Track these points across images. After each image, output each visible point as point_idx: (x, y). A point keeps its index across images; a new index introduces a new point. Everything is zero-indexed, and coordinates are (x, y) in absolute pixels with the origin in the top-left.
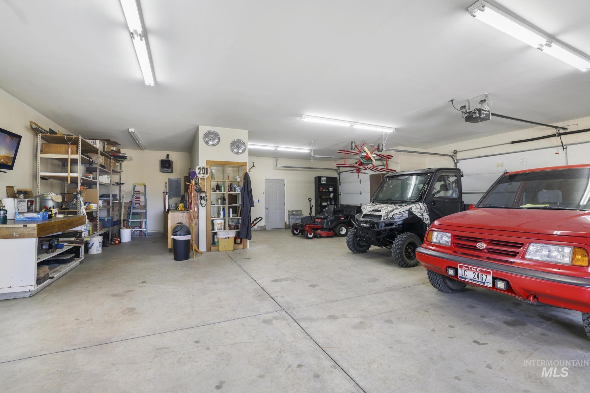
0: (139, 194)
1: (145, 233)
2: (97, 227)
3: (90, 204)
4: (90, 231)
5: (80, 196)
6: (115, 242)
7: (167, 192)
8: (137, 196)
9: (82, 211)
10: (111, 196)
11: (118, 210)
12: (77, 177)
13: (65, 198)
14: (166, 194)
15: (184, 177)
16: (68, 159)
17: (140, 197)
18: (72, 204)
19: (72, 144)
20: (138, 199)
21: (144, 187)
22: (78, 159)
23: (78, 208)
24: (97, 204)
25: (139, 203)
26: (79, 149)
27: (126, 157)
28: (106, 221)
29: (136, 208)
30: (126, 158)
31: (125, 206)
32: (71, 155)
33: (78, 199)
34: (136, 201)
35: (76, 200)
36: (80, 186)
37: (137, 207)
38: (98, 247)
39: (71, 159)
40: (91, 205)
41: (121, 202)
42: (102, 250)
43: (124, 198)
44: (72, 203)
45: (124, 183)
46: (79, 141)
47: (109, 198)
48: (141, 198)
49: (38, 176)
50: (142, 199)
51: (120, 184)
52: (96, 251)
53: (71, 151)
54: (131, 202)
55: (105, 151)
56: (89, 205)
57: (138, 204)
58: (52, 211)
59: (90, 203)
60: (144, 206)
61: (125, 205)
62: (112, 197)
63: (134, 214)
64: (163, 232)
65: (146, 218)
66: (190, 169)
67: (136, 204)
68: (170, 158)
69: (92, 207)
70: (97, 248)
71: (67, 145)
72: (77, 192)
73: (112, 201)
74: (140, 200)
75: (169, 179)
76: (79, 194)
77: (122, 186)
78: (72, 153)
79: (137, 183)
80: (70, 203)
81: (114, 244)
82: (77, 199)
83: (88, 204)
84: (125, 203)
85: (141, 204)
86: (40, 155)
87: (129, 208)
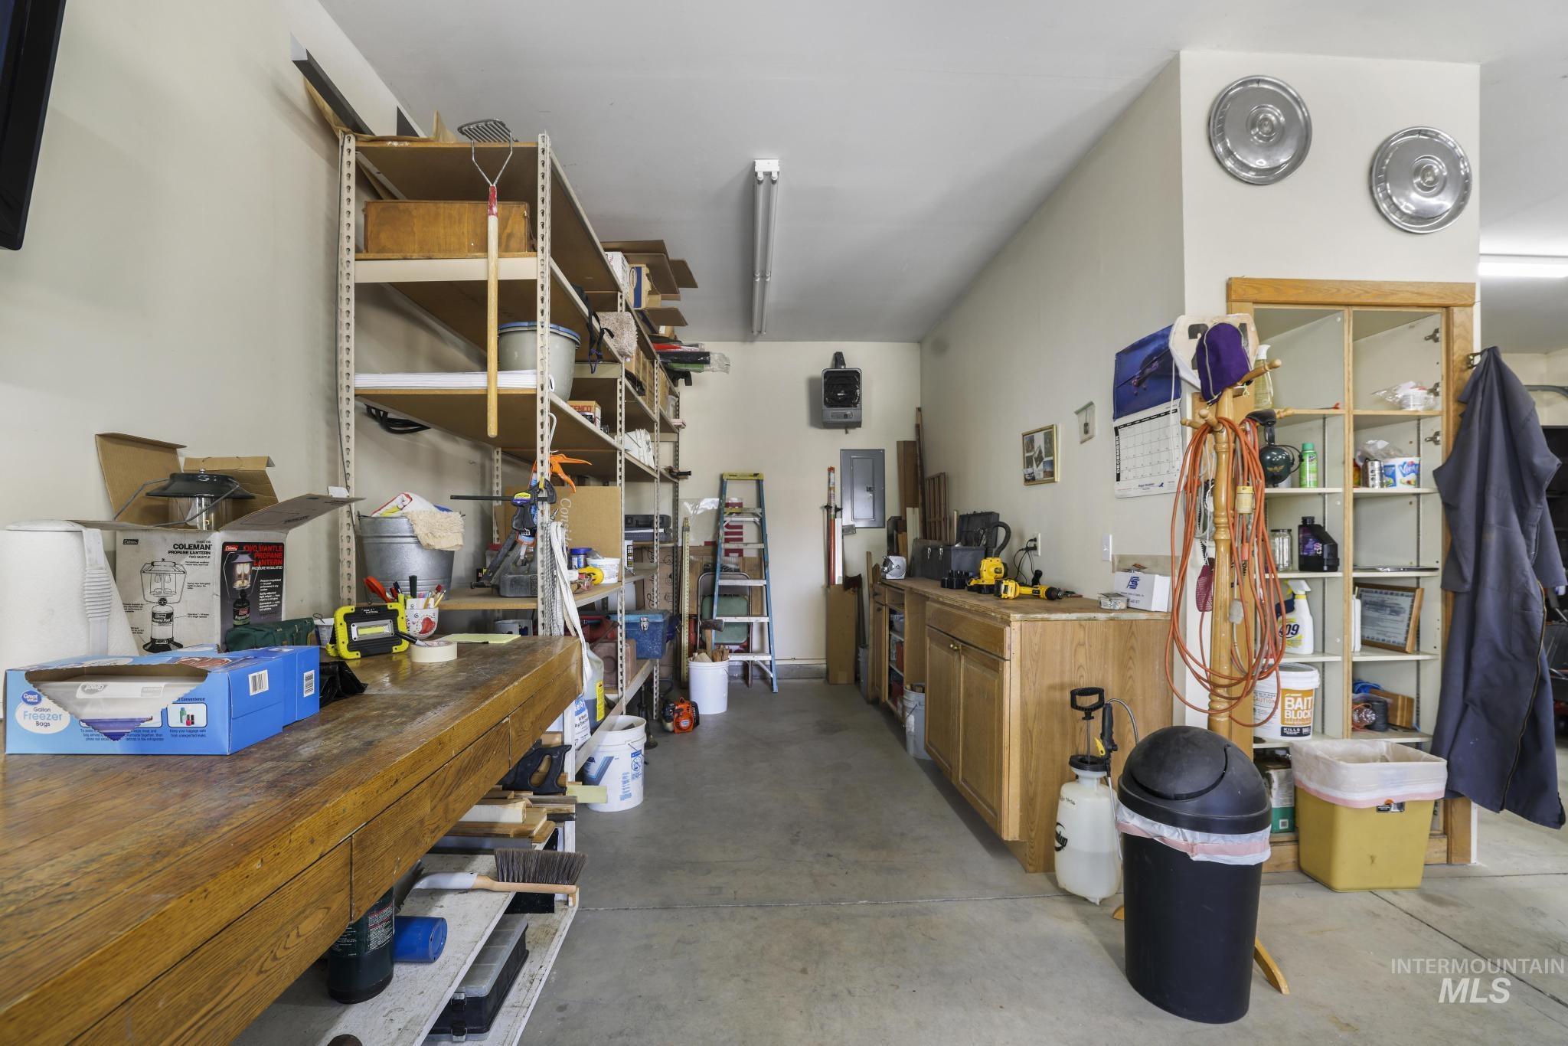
0: (738, 514)
1: (768, 671)
2: (620, 670)
3: (591, 561)
4: (595, 701)
5: (547, 517)
6: (677, 725)
7: (836, 507)
8: (731, 524)
9: (558, 606)
10: (657, 521)
11: (670, 576)
12: (535, 396)
13: (495, 528)
14: (833, 513)
15: (898, 443)
16: (483, 285)
17: (741, 527)
18: (515, 563)
19: (506, 194)
20: (735, 533)
21: (753, 486)
22: (535, 282)
23: (539, 589)
24: (619, 560)
25: (740, 552)
26: (540, 231)
27: (707, 354)
28: (644, 632)
29: (730, 570)
30: (707, 362)
31: (692, 563)
32: (502, 260)
33: (540, 532)
34: (727, 541)
35: (531, 540)
36: (547, 451)
37: (733, 566)
38: (629, 777)
39: (503, 285)
40: (595, 566)
41: (680, 545)
42: (642, 788)
43: (688, 530)
44: (511, 554)
45: (689, 473)
46: (540, 182)
47: (651, 531)
48: (744, 530)
49: (344, 394)
50: (750, 533)
51: (674, 475)
52: (623, 798)
53: (504, 241)
54: (710, 548)
55: (644, 306)
56: (586, 565)
57: (737, 555)
58: (395, 612)
59: (588, 553)
60: (757, 561)
61: (692, 557)
62: (661, 527)
63: (730, 593)
64: (825, 666)
65: (764, 609)
66: (919, 410)
67: (728, 552)
68: (850, 364)
69: (598, 574)
70: (624, 782)
71: (481, 206)
72: (534, 490)
73: (661, 542)
74: (741, 540)
75: (846, 454)
76: (543, 500)
77: (684, 485)
78: (505, 248)
79: (733, 472)
80: (507, 555)
81: (674, 731)
82: (534, 533)
83: (582, 557)
84: (694, 550)
85: (746, 554)
86: (352, 269)
87: (705, 571)
